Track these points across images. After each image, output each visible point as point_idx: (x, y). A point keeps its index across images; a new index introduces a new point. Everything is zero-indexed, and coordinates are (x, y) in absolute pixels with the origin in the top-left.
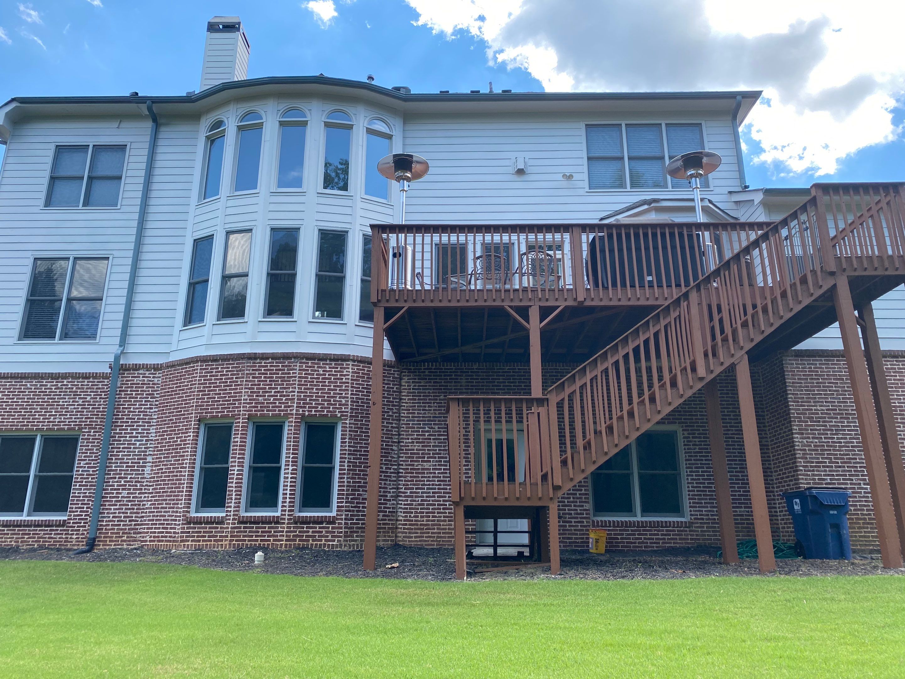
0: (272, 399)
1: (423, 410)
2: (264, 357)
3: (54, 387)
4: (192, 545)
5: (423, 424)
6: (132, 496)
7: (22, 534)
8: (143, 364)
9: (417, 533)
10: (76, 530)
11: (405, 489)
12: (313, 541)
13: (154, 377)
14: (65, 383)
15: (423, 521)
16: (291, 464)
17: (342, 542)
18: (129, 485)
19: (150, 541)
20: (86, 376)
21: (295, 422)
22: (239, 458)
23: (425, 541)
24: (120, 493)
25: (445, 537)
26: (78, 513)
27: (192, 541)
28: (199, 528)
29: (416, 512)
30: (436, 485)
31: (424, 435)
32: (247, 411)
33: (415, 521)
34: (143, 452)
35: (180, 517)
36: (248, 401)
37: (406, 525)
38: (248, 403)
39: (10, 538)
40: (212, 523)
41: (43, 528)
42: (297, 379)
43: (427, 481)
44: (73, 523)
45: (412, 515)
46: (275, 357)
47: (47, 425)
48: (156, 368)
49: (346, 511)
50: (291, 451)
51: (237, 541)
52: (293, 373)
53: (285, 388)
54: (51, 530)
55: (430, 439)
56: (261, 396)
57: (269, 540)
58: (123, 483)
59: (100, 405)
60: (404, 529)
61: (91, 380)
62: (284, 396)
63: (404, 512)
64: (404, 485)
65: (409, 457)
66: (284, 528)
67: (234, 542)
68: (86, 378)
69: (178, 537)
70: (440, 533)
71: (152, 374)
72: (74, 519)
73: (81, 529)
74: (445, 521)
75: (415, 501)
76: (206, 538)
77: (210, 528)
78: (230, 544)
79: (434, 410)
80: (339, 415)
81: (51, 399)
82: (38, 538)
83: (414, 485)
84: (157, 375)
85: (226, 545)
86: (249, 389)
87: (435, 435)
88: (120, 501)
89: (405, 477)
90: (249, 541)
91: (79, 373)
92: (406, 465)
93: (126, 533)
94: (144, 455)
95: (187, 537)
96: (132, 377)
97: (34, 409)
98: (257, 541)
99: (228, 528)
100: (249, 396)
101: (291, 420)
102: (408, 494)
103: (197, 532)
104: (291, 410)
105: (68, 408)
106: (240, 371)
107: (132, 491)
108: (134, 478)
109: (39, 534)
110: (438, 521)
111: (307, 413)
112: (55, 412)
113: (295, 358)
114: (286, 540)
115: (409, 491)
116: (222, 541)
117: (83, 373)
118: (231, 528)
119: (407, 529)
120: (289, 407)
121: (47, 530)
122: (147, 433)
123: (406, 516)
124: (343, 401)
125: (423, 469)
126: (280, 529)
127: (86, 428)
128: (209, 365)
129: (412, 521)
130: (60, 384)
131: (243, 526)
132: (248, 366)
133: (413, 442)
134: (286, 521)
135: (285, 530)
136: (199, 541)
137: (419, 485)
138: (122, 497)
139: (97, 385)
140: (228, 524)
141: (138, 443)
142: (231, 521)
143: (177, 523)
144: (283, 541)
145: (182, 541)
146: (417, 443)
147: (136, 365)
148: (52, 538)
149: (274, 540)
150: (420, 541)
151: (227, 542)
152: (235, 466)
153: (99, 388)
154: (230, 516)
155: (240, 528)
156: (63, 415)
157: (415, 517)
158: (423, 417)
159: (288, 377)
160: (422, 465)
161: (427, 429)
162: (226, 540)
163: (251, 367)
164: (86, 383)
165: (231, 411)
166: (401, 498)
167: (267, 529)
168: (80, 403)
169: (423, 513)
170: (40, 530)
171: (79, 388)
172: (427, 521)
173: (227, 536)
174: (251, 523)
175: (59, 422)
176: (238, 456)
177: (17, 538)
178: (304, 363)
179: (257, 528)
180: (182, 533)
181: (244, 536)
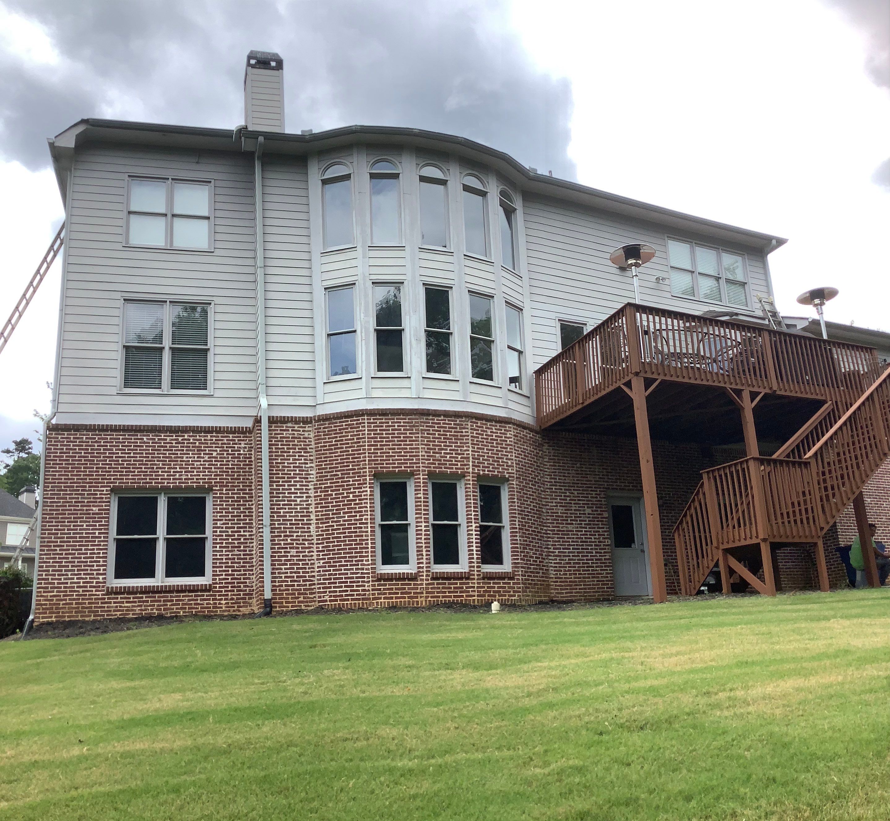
0: (448, 456)
1: (564, 476)
2: (436, 414)
3: (174, 442)
4: (385, 602)
5: (565, 490)
6: (301, 555)
7: (164, 601)
8: (292, 417)
9: (567, 589)
10: (224, 595)
11: (554, 549)
12: (499, 596)
13: (303, 431)
14: (186, 437)
15: (571, 578)
16: (473, 521)
17: (522, 597)
18: (297, 544)
19: (330, 601)
20: (208, 430)
21: (473, 481)
22: (424, 514)
23: (574, 596)
24: (289, 552)
25: (590, 592)
26: (224, 577)
27: (385, 598)
28: (389, 585)
29: (565, 571)
30: (580, 545)
31: (566, 500)
32: (427, 467)
33: (565, 578)
34: (305, 508)
35: (369, 573)
36: (426, 457)
37: (557, 582)
38: (427, 460)
39: (150, 606)
40: (404, 579)
41: (187, 594)
42: (470, 437)
43: (572, 542)
44: (220, 587)
45: (562, 573)
46: (447, 414)
47: (172, 483)
48: (306, 421)
49: (522, 567)
50: (472, 509)
51: (432, 597)
52: (466, 432)
53: (459, 447)
54: (196, 596)
55: (571, 503)
56: (437, 453)
57: (462, 596)
58: (289, 541)
59: (229, 461)
60: (556, 585)
61: (214, 434)
62: (459, 454)
63: (555, 571)
64: (552, 545)
65: (555, 520)
66: (474, 583)
67: (430, 599)
68: (209, 432)
69: (369, 595)
70: (585, 589)
71: (301, 427)
72: (220, 583)
73: (230, 593)
74: (589, 578)
75: (563, 560)
76: (399, 595)
77: (402, 584)
78: (426, 601)
79: (573, 477)
80: (507, 476)
81: (173, 454)
82: (183, 604)
83: (561, 545)
84: (306, 429)
85: (422, 602)
86: (426, 445)
87: (575, 500)
88: (290, 560)
89: (553, 538)
90: (443, 597)
91: (201, 427)
92: (553, 527)
93: (302, 594)
94: (307, 512)
95: (378, 594)
96: (281, 430)
97: (156, 464)
98: (450, 597)
99: (422, 584)
100: (426, 452)
101: (468, 478)
102: (557, 554)
103: (388, 589)
104: (467, 469)
105: (193, 465)
106: (414, 426)
107: (300, 550)
108: (301, 536)
109: (183, 600)
110: (584, 578)
111: (481, 473)
112: (180, 468)
113: (466, 417)
114: (478, 596)
115: (557, 551)
116: (417, 597)
117: (205, 427)
118: (426, 584)
119: (559, 586)
120: (465, 465)
121: (192, 596)
122: (306, 489)
123: (557, 574)
124: (510, 462)
125: (567, 531)
126: (471, 585)
127: (217, 486)
128: (378, 419)
129: (562, 578)
130: (180, 439)
131: (435, 582)
132: (421, 422)
133: (557, 506)
134: (476, 577)
135: (476, 585)
136: (392, 598)
137: (565, 545)
138: (291, 556)
139: (222, 440)
140: (422, 580)
141: (298, 500)
142: (424, 578)
143: (366, 580)
144: (474, 596)
145: (374, 599)
146: (560, 506)
147: (284, 417)
148: (199, 604)
149: (467, 596)
150: (570, 596)
151: (423, 599)
152: (421, 522)
153: (225, 444)
154: (423, 572)
155: (433, 584)
156: (190, 472)
157: (564, 574)
158: (564, 483)
159: (461, 436)
160: (567, 527)
161: (568, 494)
162: (421, 597)
163: (425, 423)
164: (209, 438)
165: (409, 467)
166: (550, 558)
167: (458, 585)
168: (206, 459)
169: (571, 571)
170: (183, 596)
171: (203, 443)
172: (575, 578)
173: (422, 593)
174: (444, 578)
175: (185, 479)
176: (423, 512)
177: (158, 606)
178: (475, 423)
179: (449, 584)
180: (373, 590)
181: (438, 593)
